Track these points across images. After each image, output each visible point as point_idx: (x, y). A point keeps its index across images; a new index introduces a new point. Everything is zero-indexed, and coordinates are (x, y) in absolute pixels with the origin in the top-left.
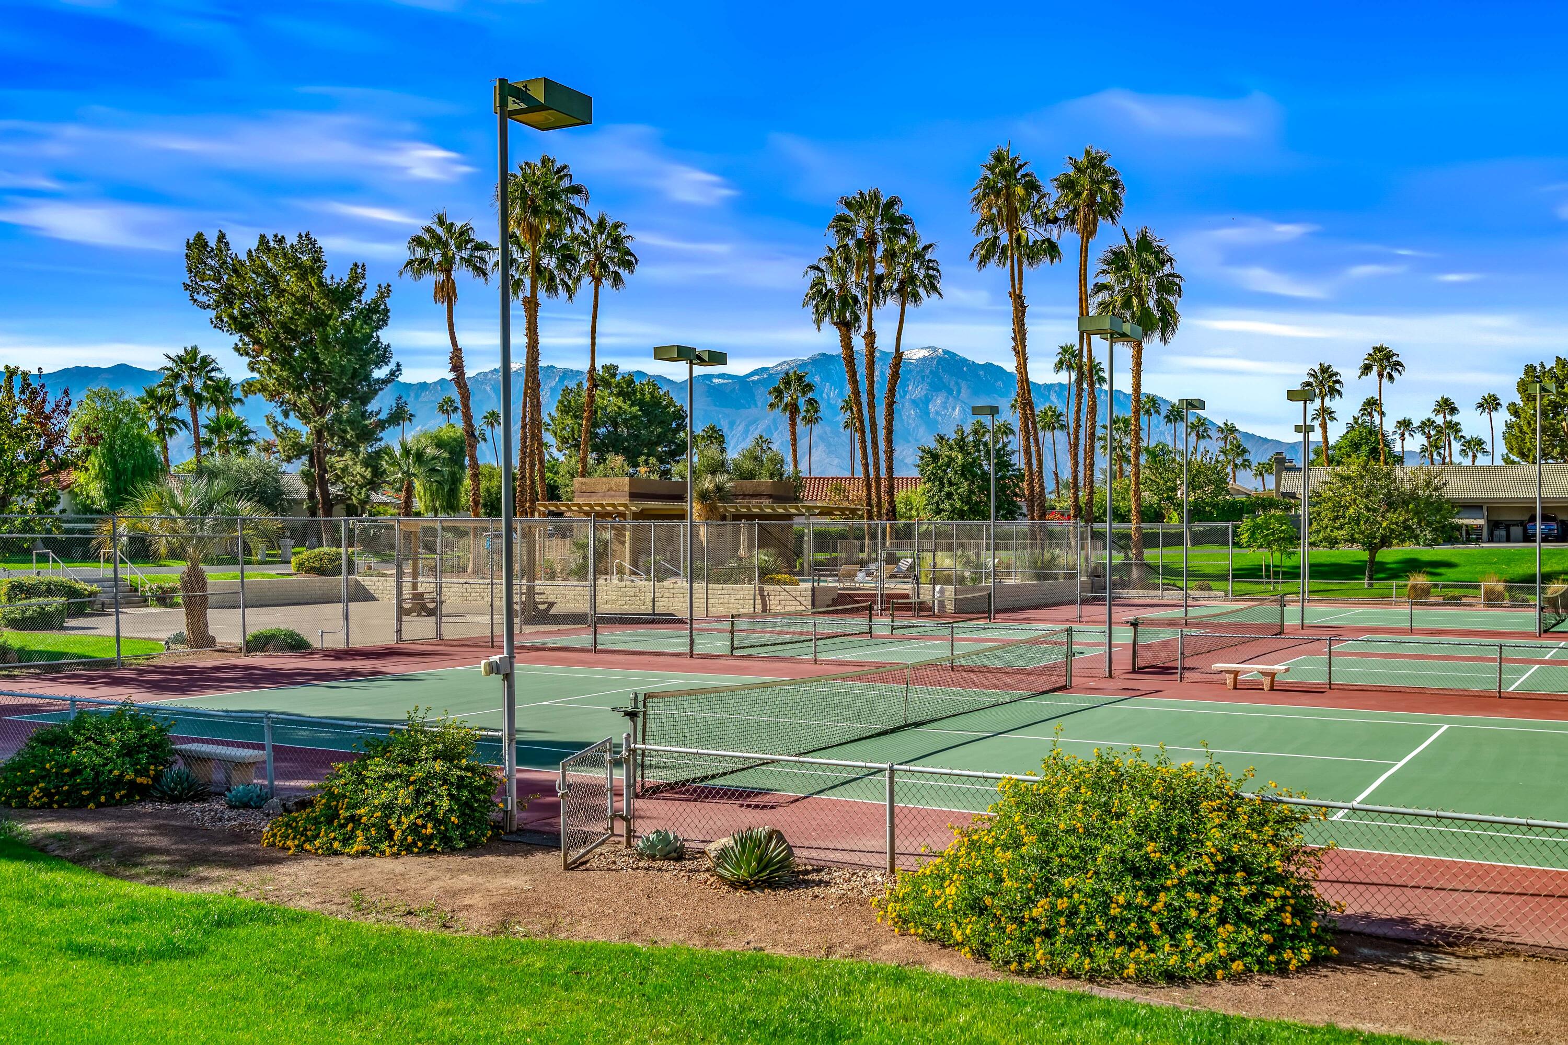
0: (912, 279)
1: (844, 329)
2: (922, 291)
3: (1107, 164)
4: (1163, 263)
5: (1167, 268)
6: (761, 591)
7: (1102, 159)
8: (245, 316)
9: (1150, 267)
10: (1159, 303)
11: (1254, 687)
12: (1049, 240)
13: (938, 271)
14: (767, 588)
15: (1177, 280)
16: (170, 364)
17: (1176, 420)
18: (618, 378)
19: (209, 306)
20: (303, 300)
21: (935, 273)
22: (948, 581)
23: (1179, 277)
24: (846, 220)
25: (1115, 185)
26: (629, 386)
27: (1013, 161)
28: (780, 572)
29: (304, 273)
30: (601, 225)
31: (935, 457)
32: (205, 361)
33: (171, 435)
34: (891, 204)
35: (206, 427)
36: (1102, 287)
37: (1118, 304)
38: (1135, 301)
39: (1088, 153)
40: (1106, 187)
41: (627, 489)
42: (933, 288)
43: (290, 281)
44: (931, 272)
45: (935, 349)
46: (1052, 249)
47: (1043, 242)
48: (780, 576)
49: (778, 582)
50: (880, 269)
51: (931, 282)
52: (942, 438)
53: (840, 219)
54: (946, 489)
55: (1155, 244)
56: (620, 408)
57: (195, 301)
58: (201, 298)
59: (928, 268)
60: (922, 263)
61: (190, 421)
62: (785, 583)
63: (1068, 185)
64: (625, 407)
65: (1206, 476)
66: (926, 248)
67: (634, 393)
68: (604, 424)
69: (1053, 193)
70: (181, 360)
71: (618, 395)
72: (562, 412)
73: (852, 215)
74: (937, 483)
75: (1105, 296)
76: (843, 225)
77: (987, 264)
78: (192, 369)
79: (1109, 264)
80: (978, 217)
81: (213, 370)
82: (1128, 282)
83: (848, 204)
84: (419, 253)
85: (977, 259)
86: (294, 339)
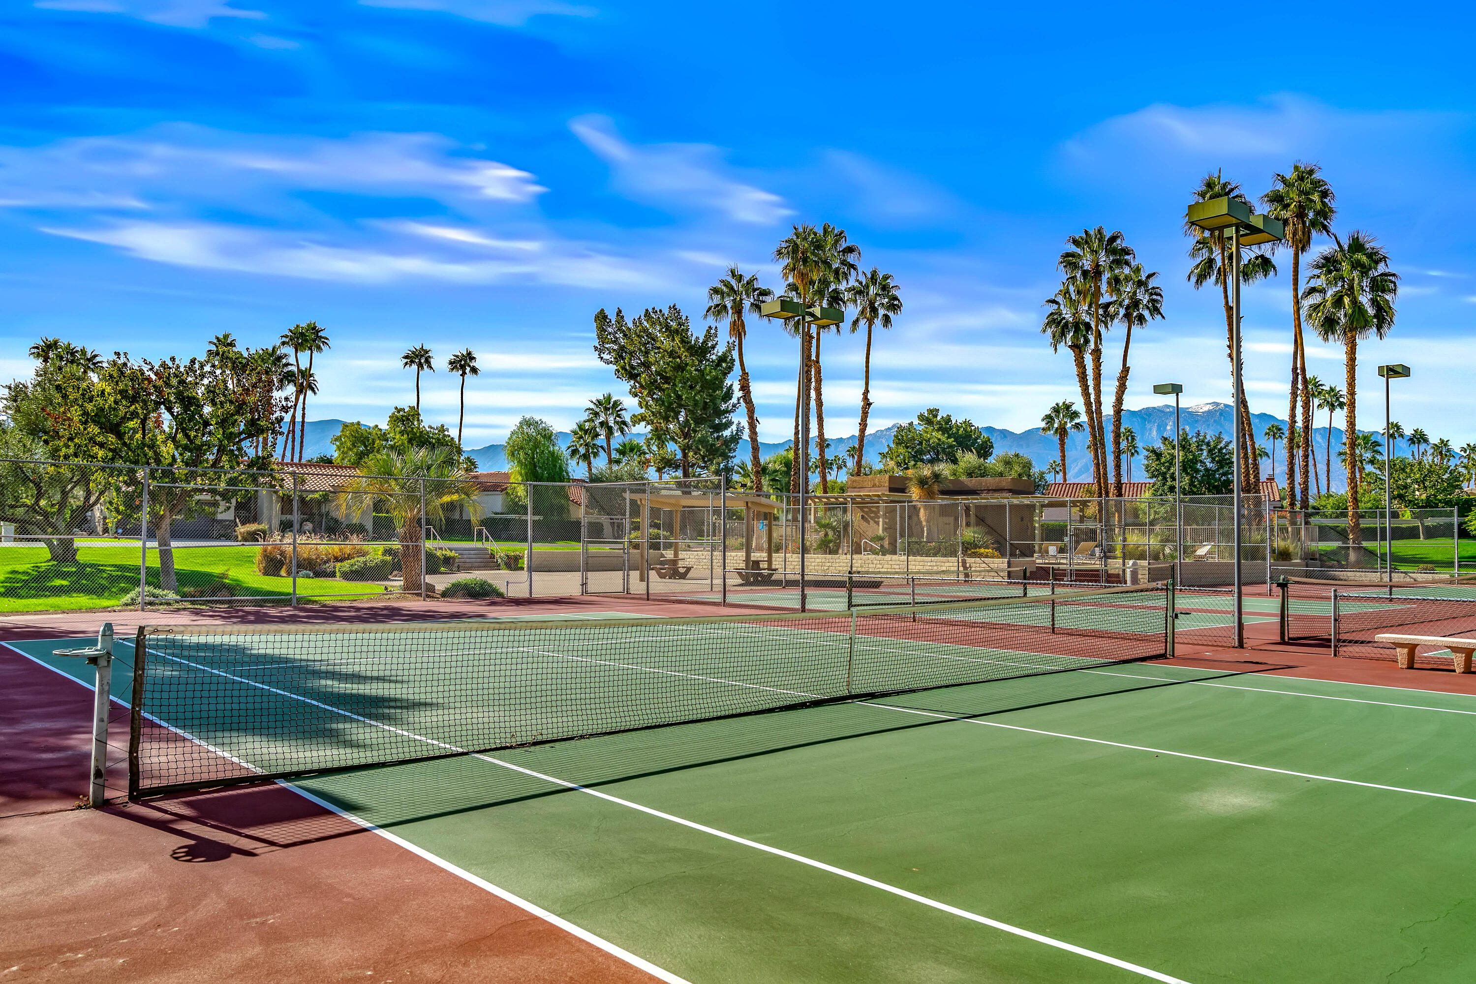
0: (1136, 304)
1: (1077, 350)
2: (1146, 313)
3: (1316, 176)
4: (1377, 262)
5: (1381, 268)
6: (964, 562)
7: (1311, 172)
8: (633, 367)
9: (1363, 266)
10: (1374, 302)
11: (1443, 668)
12: (1262, 256)
13: (1160, 295)
14: (969, 560)
15: (1392, 278)
16: (592, 406)
17: (1419, 442)
18: (939, 418)
19: (611, 362)
20: (672, 354)
21: (1159, 298)
22: (1142, 557)
23: (1394, 275)
24: (1073, 255)
25: (1324, 194)
26: (947, 423)
27: (1225, 185)
28: (987, 547)
29: (671, 333)
30: (873, 278)
31: (1158, 455)
32: (616, 404)
33: (595, 457)
34: (1113, 239)
35: (617, 450)
36: (1313, 290)
37: (1329, 304)
38: (1346, 300)
39: (1296, 168)
40: (1316, 197)
41: (887, 484)
42: (1155, 310)
43: (665, 342)
44: (1154, 297)
45: (1217, 404)
46: (1265, 264)
47: (1257, 258)
48: (982, 550)
49: (980, 556)
50: (1106, 298)
51: (1153, 305)
52: (1166, 439)
53: (1068, 255)
54: (1169, 483)
55: (1367, 246)
56: (939, 440)
57: (602, 358)
58: (606, 356)
59: (1151, 294)
60: (1147, 291)
61: (605, 445)
62: (987, 556)
63: (1276, 198)
64: (943, 439)
65: (1438, 474)
66: (1149, 276)
67: (951, 428)
68: (929, 452)
69: (1262, 209)
70: (599, 403)
71: (938, 430)
72: (897, 444)
73: (1079, 251)
74: (1160, 478)
75: (1316, 299)
76: (1070, 261)
77: (1204, 284)
78: (607, 409)
79: (1318, 267)
80: (1191, 242)
81: (621, 410)
82: (1340, 284)
83: (1076, 242)
84: (717, 299)
85: (1194, 279)
86: (666, 383)
